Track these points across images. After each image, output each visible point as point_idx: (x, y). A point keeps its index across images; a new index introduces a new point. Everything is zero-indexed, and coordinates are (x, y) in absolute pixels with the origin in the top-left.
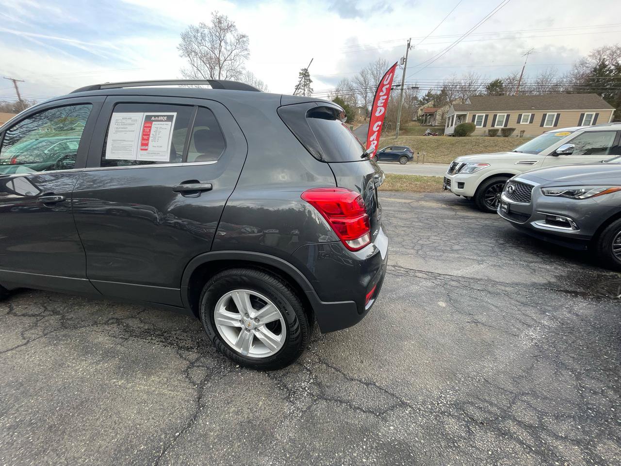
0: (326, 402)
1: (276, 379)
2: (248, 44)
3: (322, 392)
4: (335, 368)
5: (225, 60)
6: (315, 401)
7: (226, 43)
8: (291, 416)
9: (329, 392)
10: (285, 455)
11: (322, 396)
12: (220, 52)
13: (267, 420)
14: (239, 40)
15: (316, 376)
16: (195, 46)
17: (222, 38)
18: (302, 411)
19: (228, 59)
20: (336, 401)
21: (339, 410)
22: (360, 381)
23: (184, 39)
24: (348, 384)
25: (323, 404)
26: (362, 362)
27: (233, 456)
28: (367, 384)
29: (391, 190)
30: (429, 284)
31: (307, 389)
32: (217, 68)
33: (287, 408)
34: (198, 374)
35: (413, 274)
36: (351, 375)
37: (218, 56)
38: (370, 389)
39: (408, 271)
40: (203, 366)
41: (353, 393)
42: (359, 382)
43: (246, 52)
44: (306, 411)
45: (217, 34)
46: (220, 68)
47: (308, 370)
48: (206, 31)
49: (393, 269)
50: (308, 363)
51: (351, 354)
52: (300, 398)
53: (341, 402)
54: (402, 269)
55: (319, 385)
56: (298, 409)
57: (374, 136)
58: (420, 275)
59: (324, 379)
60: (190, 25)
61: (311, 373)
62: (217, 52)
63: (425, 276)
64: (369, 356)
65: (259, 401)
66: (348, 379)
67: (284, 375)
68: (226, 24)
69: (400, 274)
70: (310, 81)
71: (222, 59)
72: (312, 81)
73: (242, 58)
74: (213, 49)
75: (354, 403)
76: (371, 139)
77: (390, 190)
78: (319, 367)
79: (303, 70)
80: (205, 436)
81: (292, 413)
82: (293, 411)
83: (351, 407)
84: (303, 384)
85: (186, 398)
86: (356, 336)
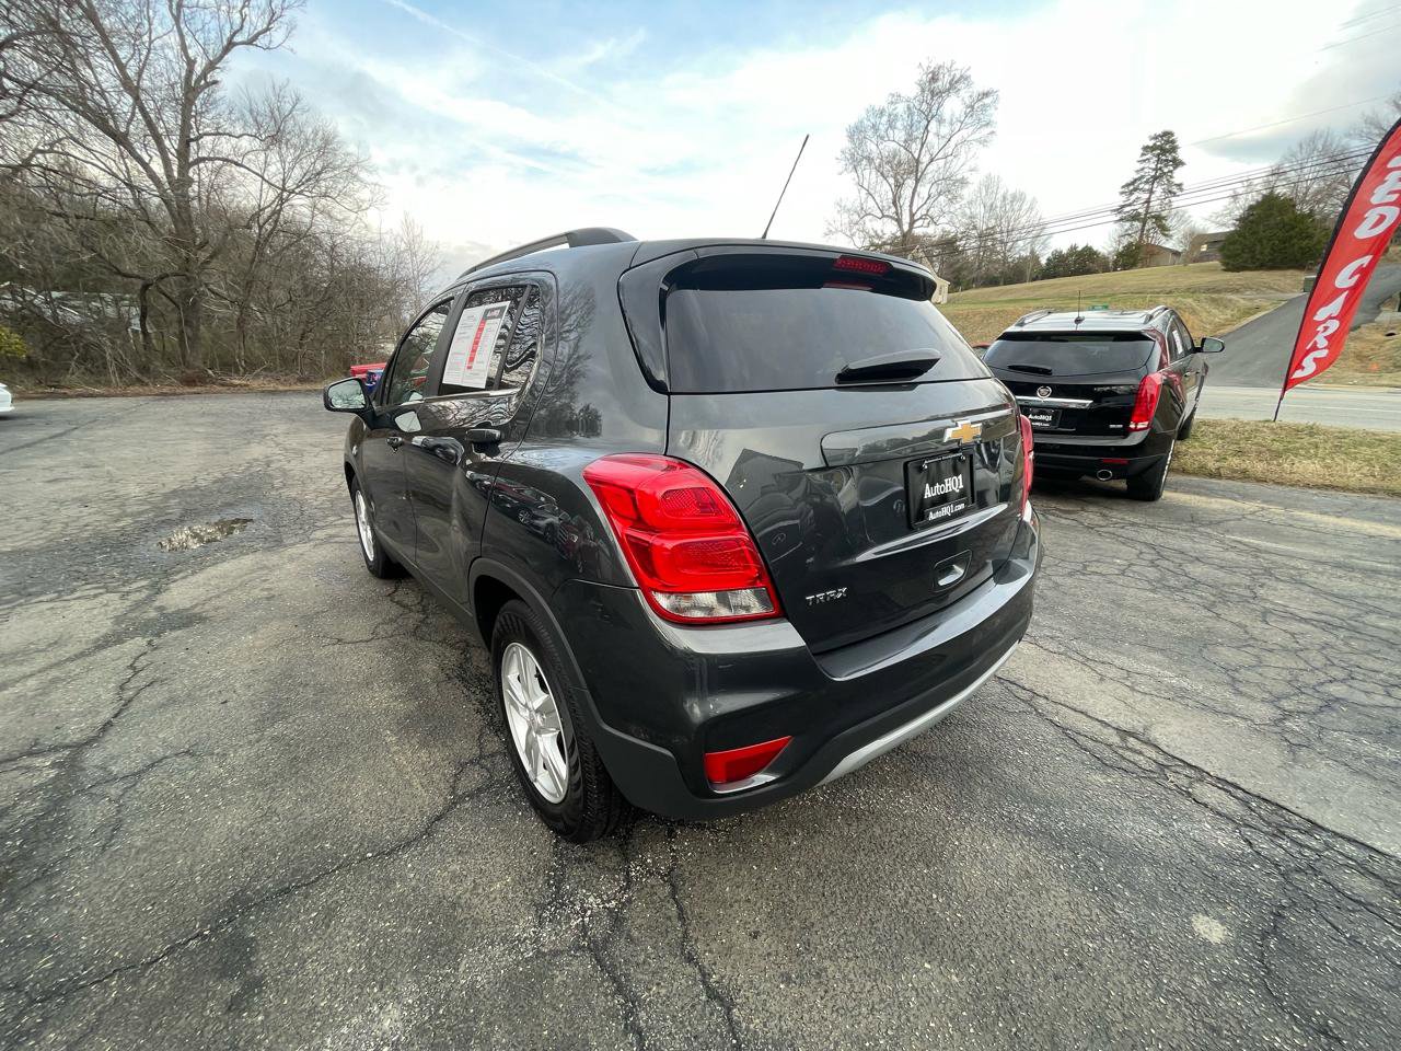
0: (593, 966)
1: (560, 859)
2: (996, 109)
3: (606, 941)
4: (680, 909)
5: (932, 160)
6: (580, 948)
7: (940, 122)
8: (512, 944)
9: (620, 948)
10: (439, 1007)
11: (597, 950)
12: (922, 145)
13: (476, 923)
14: (972, 107)
15: (629, 901)
16: (871, 147)
17: (934, 111)
18: (539, 951)
19: (940, 156)
20: (614, 979)
21: (600, 1002)
22: (704, 975)
23: (851, 137)
24: (671, 963)
25: (584, 965)
26: (755, 935)
27: (386, 943)
28: (713, 995)
29: (1372, 491)
30: (1224, 839)
31: (589, 912)
32: (910, 182)
33: (524, 926)
34: (474, 778)
35: (1186, 781)
36: (700, 946)
37: (916, 156)
38: (708, 1009)
39: (1169, 763)
40: (488, 770)
41: (663, 991)
42: (699, 977)
43: (986, 131)
44: (544, 954)
45: (924, 107)
46: (917, 181)
47: (628, 879)
48: (901, 108)
49: (1115, 740)
50: (643, 863)
51: (748, 901)
52: (559, 923)
53: (619, 990)
54: (1153, 754)
55: (617, 920)
56: (537, 941)
57: (1335, 306)
58: (1211, 795)
59: (640, 916)
60: (868, 106)
61: (628, 887)
62: (915, 147)
63: (1232, 806)
64: (787, 933)
65: (500, 879)
66: (683, 950)
67: (578, 860)
68: (947, 79)
69: (1124, 764)
70: (1177, 163)
71: (925, 159)
72: (1182, 163)
73: (975, 147)
74: (910, 139)
75: (643, 1014)
76: (1321, 314)
77: (1362, 490)
78: (652, 887)
79: (1156, 137)
80: (390, 883)
81: (519, 940)
82: (526, 938)
83: (626, 1018)
84: (591, 900)
85: (426, 808)
86: (803, 869)
